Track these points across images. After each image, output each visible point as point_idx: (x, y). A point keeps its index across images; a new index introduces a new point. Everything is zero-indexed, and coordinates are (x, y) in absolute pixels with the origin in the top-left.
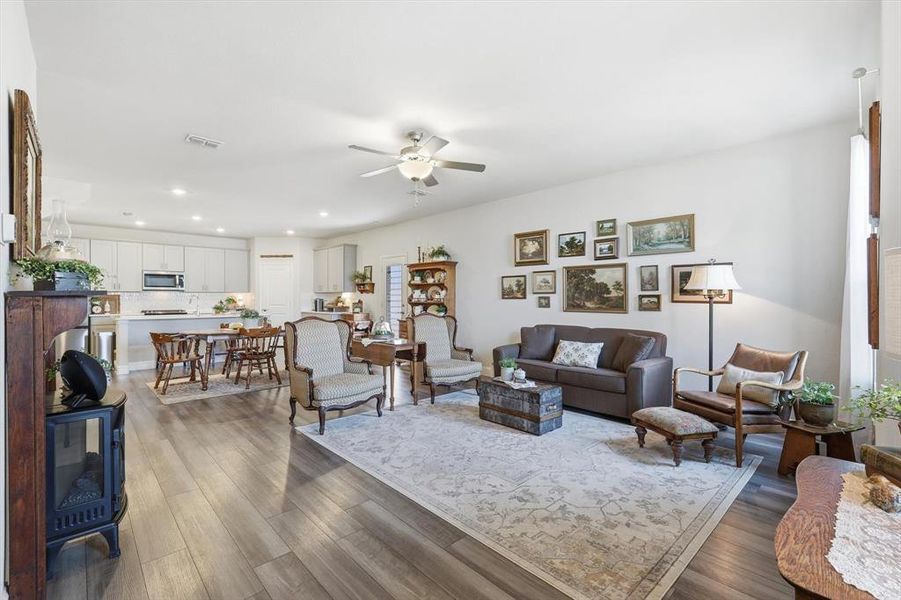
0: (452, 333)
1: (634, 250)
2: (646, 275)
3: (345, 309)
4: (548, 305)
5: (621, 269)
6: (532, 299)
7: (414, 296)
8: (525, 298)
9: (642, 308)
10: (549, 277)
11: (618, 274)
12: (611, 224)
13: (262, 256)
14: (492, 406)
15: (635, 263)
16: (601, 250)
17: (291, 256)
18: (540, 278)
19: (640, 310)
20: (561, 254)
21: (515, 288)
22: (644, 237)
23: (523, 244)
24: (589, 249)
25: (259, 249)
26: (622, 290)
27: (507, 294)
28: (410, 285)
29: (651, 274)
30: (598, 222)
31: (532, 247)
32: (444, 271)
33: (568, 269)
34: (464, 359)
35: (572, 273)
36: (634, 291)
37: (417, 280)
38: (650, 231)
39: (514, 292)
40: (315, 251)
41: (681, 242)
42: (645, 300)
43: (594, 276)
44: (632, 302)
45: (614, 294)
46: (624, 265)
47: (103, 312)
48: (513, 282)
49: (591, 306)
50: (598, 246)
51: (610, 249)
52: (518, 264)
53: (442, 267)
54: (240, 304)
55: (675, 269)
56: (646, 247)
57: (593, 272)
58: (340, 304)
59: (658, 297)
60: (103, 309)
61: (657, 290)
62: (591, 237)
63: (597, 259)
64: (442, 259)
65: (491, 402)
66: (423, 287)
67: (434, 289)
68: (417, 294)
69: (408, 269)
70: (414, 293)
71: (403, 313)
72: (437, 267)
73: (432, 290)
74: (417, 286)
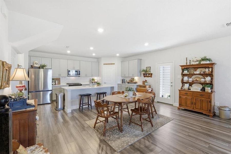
3: (136, 83)
13: (104, 64)
17: (114, 64)
25: (103, 61)
28: (182, 74)
37: (186, 72)
40: (121, 62)
47: (55, 84)
54: (96, 81)
58: (134, 81)
60: (55, 83)
64: (208, 62)
66: (190, 75)
67: (198, 76)
68: (186, 79)
69: (181, 67)
70: (184, 78)
71: (172, 86)
72: (205, 66)
73: (196, 76)
74: (185, 75)
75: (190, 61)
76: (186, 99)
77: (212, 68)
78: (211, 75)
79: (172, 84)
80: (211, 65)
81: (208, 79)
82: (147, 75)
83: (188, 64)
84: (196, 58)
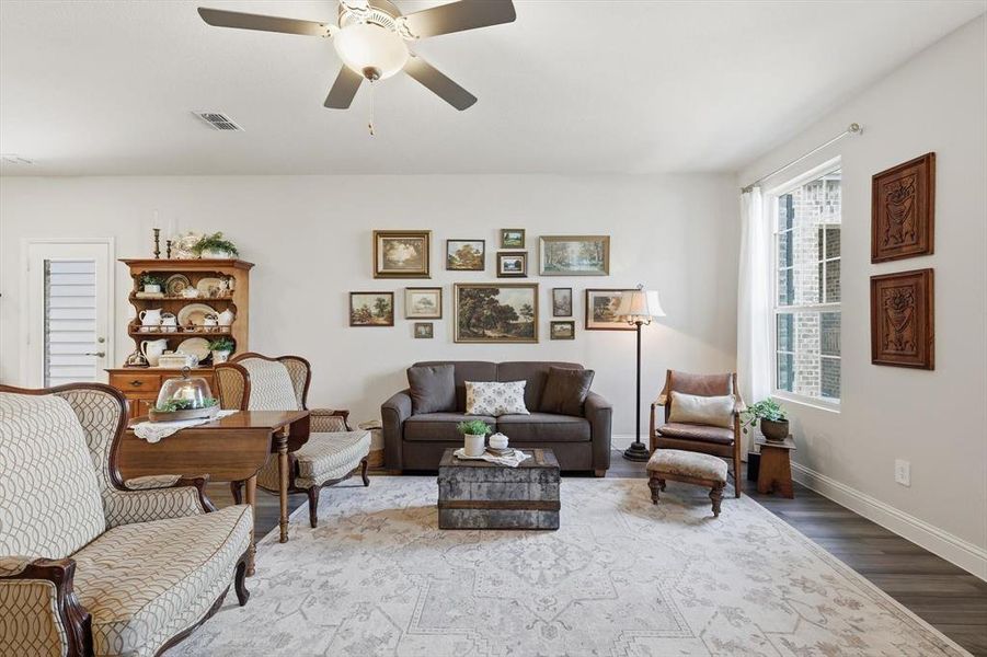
0: (301, 387)
1: (546, 269)
2: (559, 299)
4: (430, 335)
5: (531, 290)
6: (403, 327)
7: (144, 322)
8: (392, 324)
9: (554, 336)
10: (432, 297)
11: (526, 296)
12: (518, 235)
14: (469, 502)
15: (547, 284)
16: (506, 266)
18: (417, 297)
19: (552, 338)
20: (450, 266)
21: (374, 311)
22: (557, 255)
23: (389, 246)
24: (490, 263)
26: (532, 315)
27: (359, 319)
28: (133, 299)
29: (565, 297)
30: (503, 231)
31: (403, 253)
32: (228, 277)
33: (462, 288)
34: (335, 429)
35: (465, 292)
36: (545, 317)
37: (152, 291)
38: (564, 248)
39: (373, 315)
41: (595, 265)
42: (558, 327)
43: (496, 298)
44: (543, 330)
45: (522, 320)
46: (535, 286)
48: (371, 303)
49: (493, 335)
50: (504, 260)
51: (518, 265)
52: (379, 275)
53: (226, 271)
55: (590, 293)
56: (559, 266)
57: (497, 292)
59: (572, 323)
61: (571, 315)
62: (493, 248)
63: (500, 275)
64: (222, 255)
65: (465, 496)
66: (168, 305)
67: (198, 309)
68: (152, 318)
69: (128, 268)
70: (143, 315)
71: (102, 356)
72: (212, 271)
73: (193, 310)
74: (150, 304)
75: (169, 245)
76: (136, 407)
77: (232, 277)
79: (103, 347)
81: (225, 317)
83: (164, 256)
84: (191, 234)
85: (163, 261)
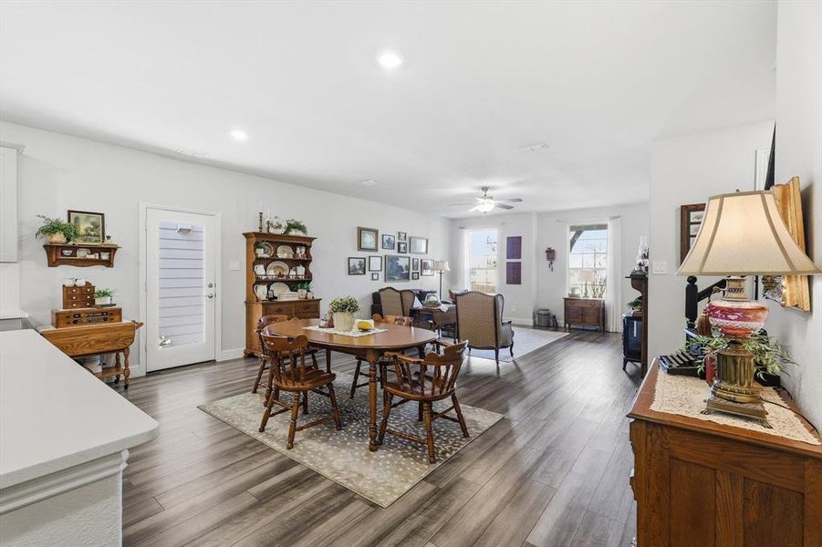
4: (378, 279)
5: (408, 259)
6: (368, 275)
7: (258, 273)
8: (364, 274)
9: (413, 278)
11: (407, 262)
12: (404, 235)
18: (373, 261)
22: (414, 245)
23: (364, 235)
26: (408, 269)
27: (352, 271)
29: (416, 262)
30: (400, 233)
31: (369, 239)
33: (387, 257)
35: (389, 259)
36: (411, 270)
37: (261, 252)
38: (416, 242)
39: (357, 269)
42: (414, 275)
44: (411, 276)
45: (405, 271)
48: (357, 263)
49: (398, 278)
50: (401, 245)
51: (404, 248)
52: (359, 249)
53: (304, 243)
55: (422, 261)
57: (398, 260)
59: (418, 273)
61: (418, 270)
62: (397, 240)
63: (399, 252)
64: (300, 234)
71: (210, 297)
72: (296, 243)
74: (259, 260)
75: (268, 224)
77: (308, 248)
78: (306, 262)
79: (212, 291)
80: (306, 243)
81: (301, 270)
82: (81, 254)
83: (264, 231)
84: (276, 217)
85: (264, 234)
